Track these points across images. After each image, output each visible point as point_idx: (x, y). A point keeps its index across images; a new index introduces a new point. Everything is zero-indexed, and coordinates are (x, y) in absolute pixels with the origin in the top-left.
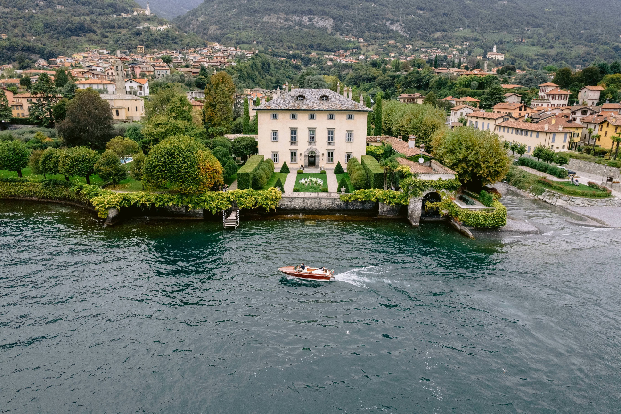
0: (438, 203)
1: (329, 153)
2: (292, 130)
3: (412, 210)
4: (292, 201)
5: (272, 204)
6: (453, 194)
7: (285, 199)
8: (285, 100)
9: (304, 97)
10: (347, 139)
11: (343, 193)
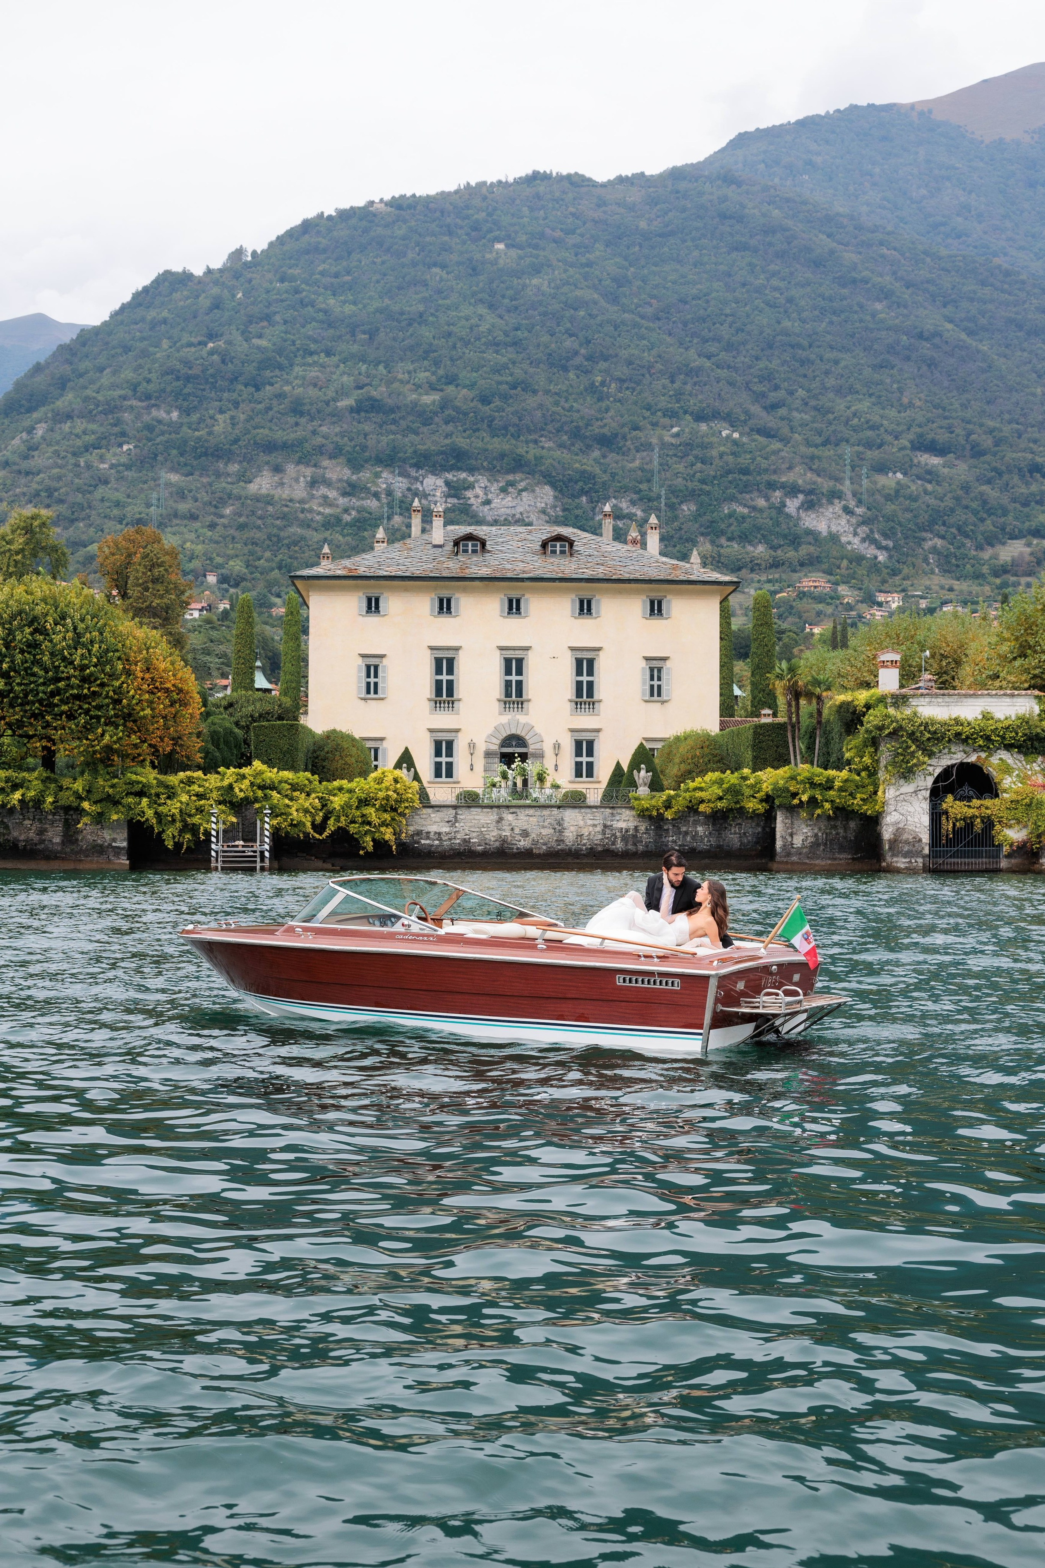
0: (988, 802)
1: (578, 744)
2: (440, 655)
3: (899, 832)
4: (456, 821)
5: (384, 824)
6: (1037, 768)
7: (430, 810)
8: (412, 554)
9: (483, 545)
10: (648, 688)
11: (644, 790)
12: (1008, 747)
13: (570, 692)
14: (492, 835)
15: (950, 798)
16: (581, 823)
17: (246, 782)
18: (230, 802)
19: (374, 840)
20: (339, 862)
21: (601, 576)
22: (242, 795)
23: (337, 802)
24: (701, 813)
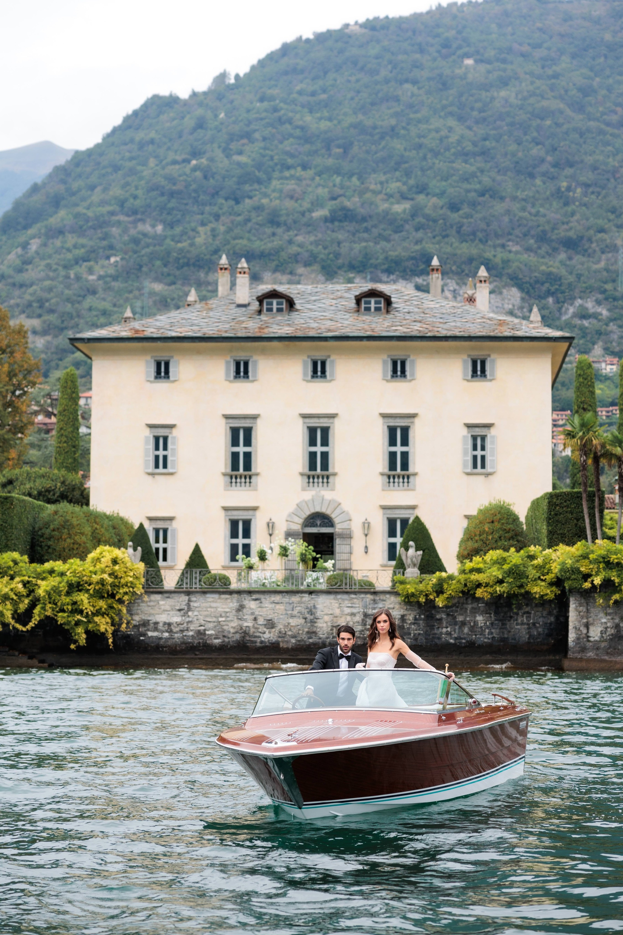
1: (391, 523)
2: (236, 424)
5: (98, 613)
7: (158, 597)
8: (211, 314)
9: (291, 304)
10: (470, 459)
11: (412, 572)
13: (382, 465)
14: (231, 626)
16: (337, 612)
19: (87, 632)
20: (51, 658)
21: (415, 334)
24: (479, 600)
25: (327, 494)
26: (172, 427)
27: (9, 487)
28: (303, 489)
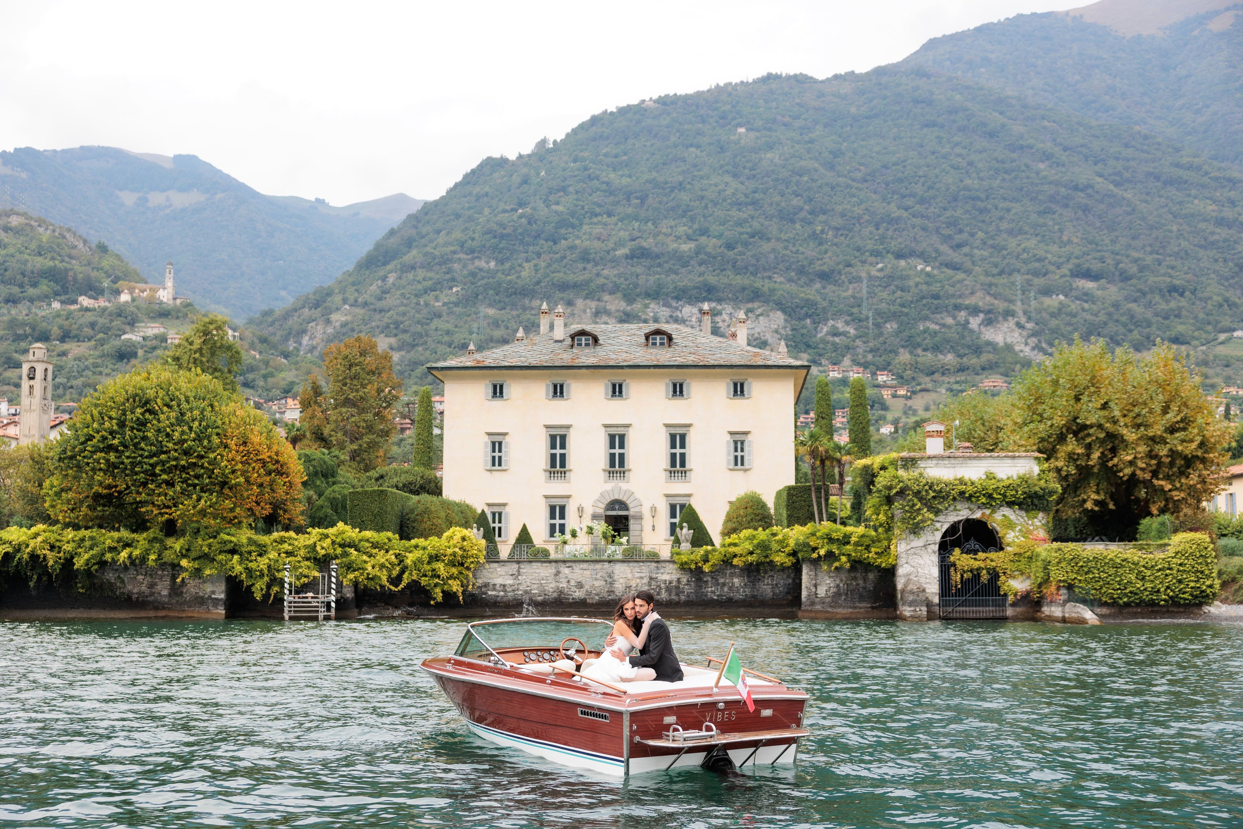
0: (993, 555)
1: (673, 507)
2: (554, 432)
3: (908, 581)
4: (519, 574)
5: (451, 577)
6: (1039, 524)
7: (495, 565)
8: (535, 348)
9: (596, 340)
10: (732, 458)
11: (686, 546)
12: (1010, 504)
13: (665, 463)
14: (551, 587)
15: (957, 551)
16: (630, 576)
17: (329, 541)
18: (315, 559)
19: (443, 592)
21: (690, 363)
22: (323, 552)
23: (410, 558)
24: (735, 567)
25: (623, 485)
26: (505, 434)
27: (381, 481)
28: (605, 482)
